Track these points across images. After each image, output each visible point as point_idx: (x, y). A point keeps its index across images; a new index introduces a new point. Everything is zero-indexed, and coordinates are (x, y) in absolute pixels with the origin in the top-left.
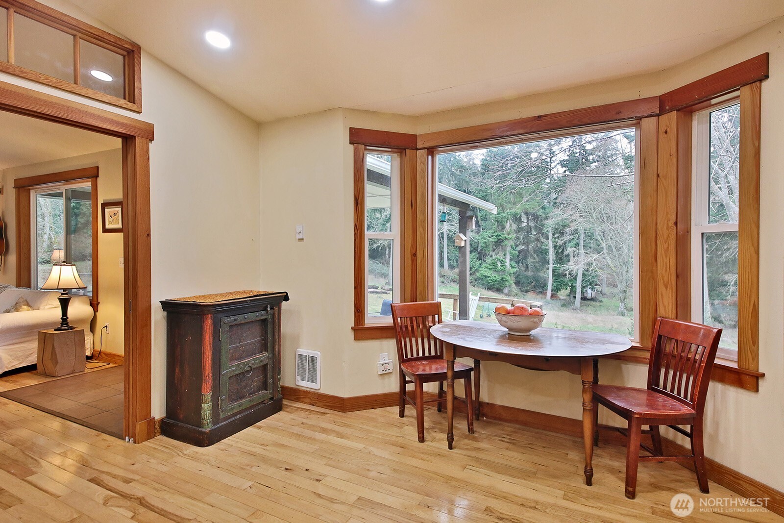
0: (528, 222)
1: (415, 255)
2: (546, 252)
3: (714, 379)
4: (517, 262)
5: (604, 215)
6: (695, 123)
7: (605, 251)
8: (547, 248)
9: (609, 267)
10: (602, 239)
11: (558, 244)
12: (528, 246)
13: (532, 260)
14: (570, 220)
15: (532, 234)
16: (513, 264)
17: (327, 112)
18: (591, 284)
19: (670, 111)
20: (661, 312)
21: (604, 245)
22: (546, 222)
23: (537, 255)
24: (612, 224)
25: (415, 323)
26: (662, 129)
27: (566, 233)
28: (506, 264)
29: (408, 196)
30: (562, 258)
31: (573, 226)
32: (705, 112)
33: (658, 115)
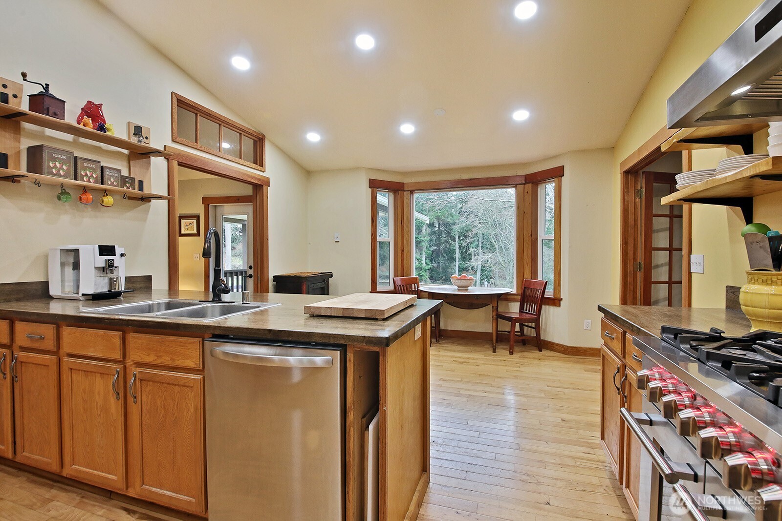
0: (439, 227)
1: (403, 251)
2: (454, 251)
3: (545, 304)
4: (431, 260)
5: (497, 223)
6: (539, 189)
7: (497, 251)
8: (454, 248)
9: (500, 263)
10: (495, 242)
11: (463, 245)
12: (439, 247)
13: (442, 259)
14: (472, 226)
15: (442, 237)
16: (428, 261)
17: (356, 169)
18: (487, 277)
19: (529, 183)
20: (526, 276)
21: (497, 246)
22: (454, 227)
23: (446, 254)
24: (502, 230)
25: (405, 288)
26: (526, 191)
27: (469, 236)
28: (423, 262)
29: (399, 217)
30: (466, 256)
31: (475, 231)
32: (543, 185)
33: (524, 184)
